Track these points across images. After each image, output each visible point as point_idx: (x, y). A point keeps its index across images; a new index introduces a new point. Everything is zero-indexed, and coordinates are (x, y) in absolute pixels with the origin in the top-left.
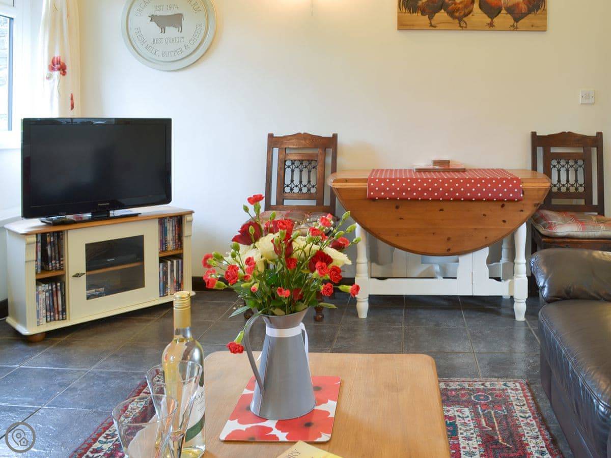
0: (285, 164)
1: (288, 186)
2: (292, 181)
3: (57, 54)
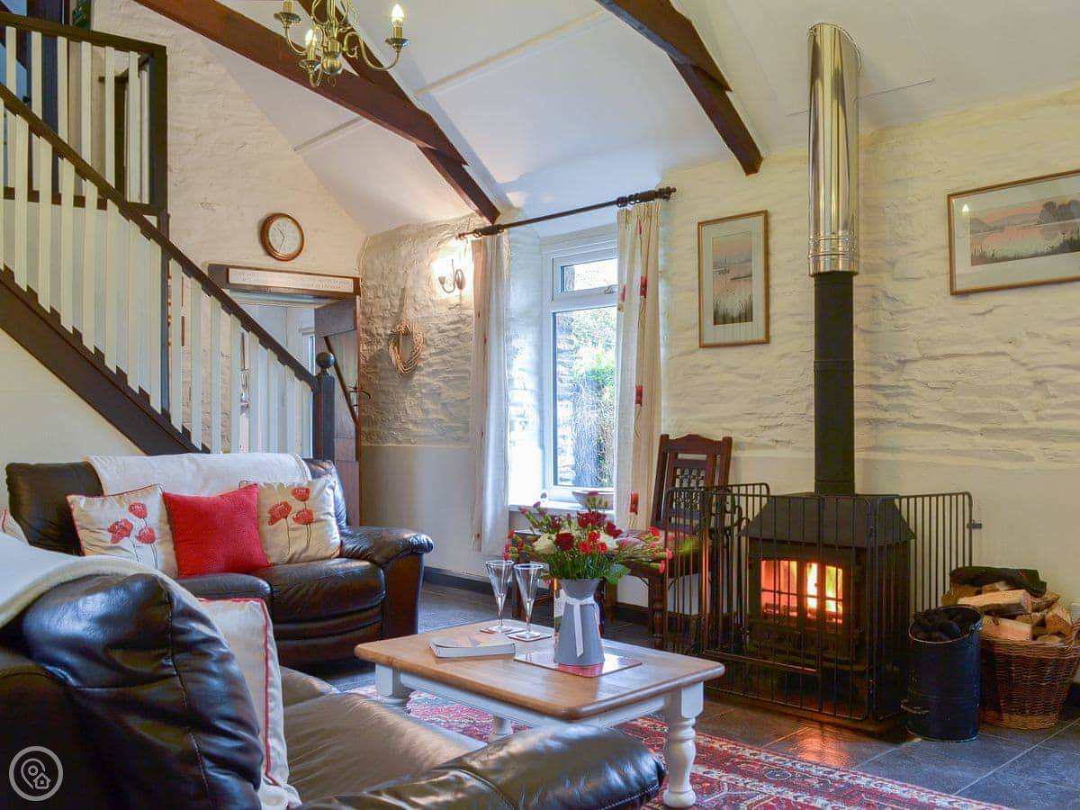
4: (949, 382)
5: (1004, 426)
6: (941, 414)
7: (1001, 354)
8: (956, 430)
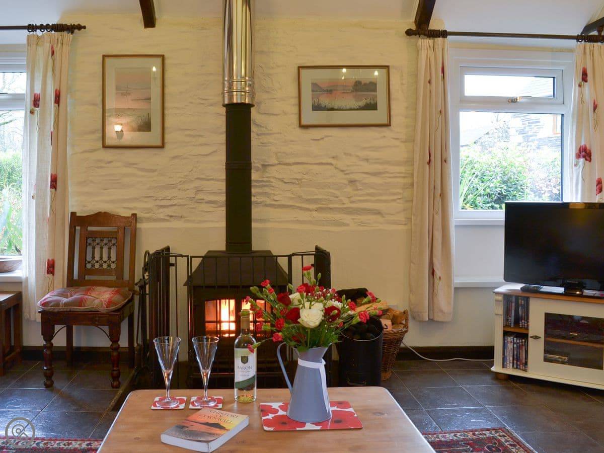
3: (583, 144)
4: (297, 179)
5: (331, 206)
6: (291, 199)
7: (327, 164)
8: (301, 208)
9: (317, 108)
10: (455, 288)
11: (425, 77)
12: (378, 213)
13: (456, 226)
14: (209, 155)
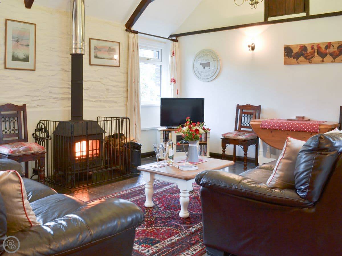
0: (242, 116)
1: (243, 123)
2: (244, 122)
3: (173, 77)
5: (100, 100)
7: (99, 81)
8: (90, 101)
9: (96, 57)
10: (142, 131)
11: (132, 49)
12: (116, 102)
13: (142, 107)
14: (54, 75)
